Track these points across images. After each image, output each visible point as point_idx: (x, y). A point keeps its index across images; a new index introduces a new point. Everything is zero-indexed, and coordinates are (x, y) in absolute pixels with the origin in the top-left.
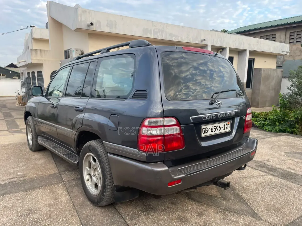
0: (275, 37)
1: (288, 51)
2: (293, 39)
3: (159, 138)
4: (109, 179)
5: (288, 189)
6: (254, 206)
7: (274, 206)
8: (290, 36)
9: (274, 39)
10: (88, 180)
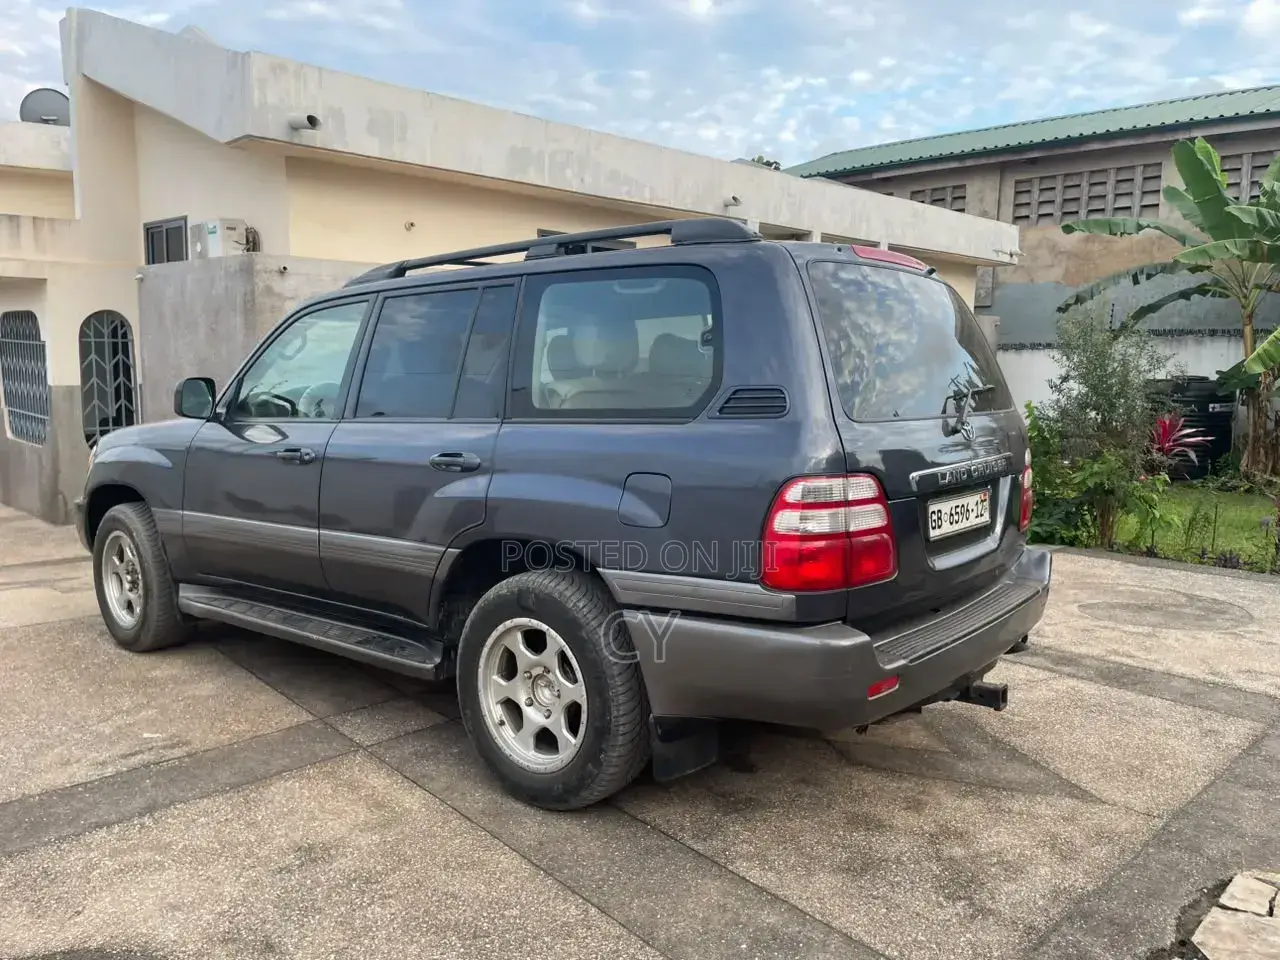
0: (964, 197)
1: (1016, 249)
2: (1029, 204)
3: (821, 544)
4: (620, 702)
5: (1139, 713)
6: (1062, 766)
7: (1119, 764)
8: (1017, 193)
9: (959, 204)
10: (502, 723)
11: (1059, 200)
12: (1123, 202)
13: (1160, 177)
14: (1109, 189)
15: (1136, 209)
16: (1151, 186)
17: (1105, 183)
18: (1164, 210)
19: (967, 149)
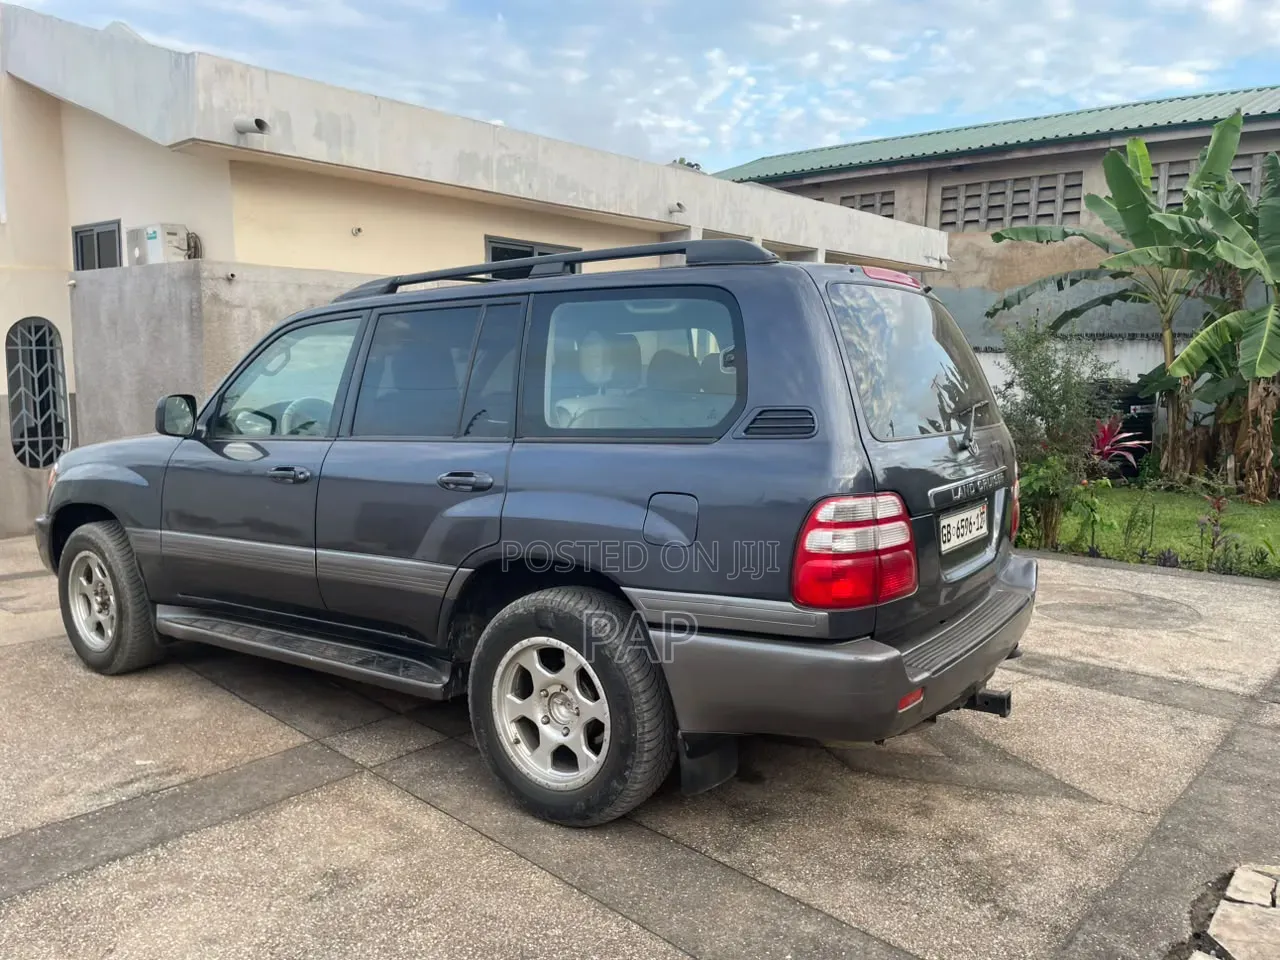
0: (893, 203)
1: (945, 255)
2: (955, 210)
4: (645, 719)
5: (1113, 712)
6: (1054, 767)
7: (1106, 763)
8: (944, 200)
9: (888, 210)
10: (517, 742)
11: (984, 207)
12: (1046, 209)
13: (1081, 185)
14: (1032, 198)
15: (1058, 216)
16: (1072, 194)
17: (1028, 191)
18: (1084, 218)
19: (896, 156)
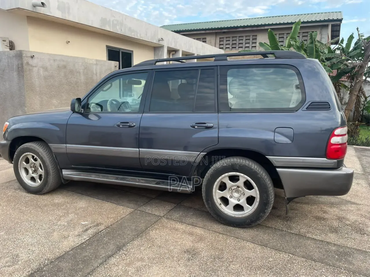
0: (206, 41)
2: (223, 44)
8: (220, 41)
10: (220, 204)
11: (231, 44)
12: (247, 45)
13: (256, 39)
14: (244, 42)
15: (251, 47)
16: (254, 41)
17: (243, 40)
18: (257, 48)
19: (207, 28)
